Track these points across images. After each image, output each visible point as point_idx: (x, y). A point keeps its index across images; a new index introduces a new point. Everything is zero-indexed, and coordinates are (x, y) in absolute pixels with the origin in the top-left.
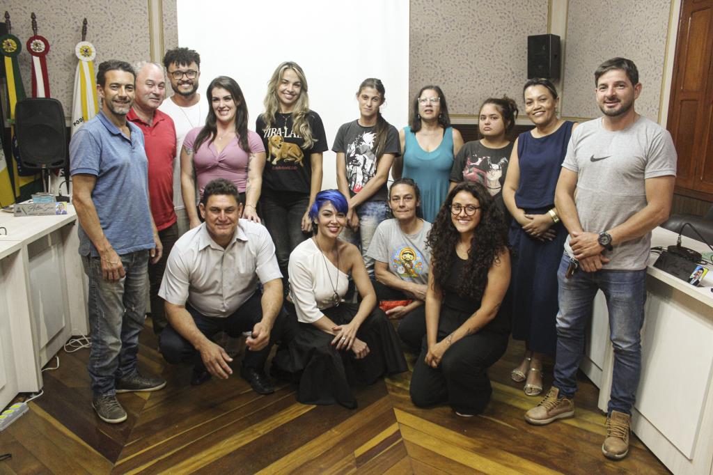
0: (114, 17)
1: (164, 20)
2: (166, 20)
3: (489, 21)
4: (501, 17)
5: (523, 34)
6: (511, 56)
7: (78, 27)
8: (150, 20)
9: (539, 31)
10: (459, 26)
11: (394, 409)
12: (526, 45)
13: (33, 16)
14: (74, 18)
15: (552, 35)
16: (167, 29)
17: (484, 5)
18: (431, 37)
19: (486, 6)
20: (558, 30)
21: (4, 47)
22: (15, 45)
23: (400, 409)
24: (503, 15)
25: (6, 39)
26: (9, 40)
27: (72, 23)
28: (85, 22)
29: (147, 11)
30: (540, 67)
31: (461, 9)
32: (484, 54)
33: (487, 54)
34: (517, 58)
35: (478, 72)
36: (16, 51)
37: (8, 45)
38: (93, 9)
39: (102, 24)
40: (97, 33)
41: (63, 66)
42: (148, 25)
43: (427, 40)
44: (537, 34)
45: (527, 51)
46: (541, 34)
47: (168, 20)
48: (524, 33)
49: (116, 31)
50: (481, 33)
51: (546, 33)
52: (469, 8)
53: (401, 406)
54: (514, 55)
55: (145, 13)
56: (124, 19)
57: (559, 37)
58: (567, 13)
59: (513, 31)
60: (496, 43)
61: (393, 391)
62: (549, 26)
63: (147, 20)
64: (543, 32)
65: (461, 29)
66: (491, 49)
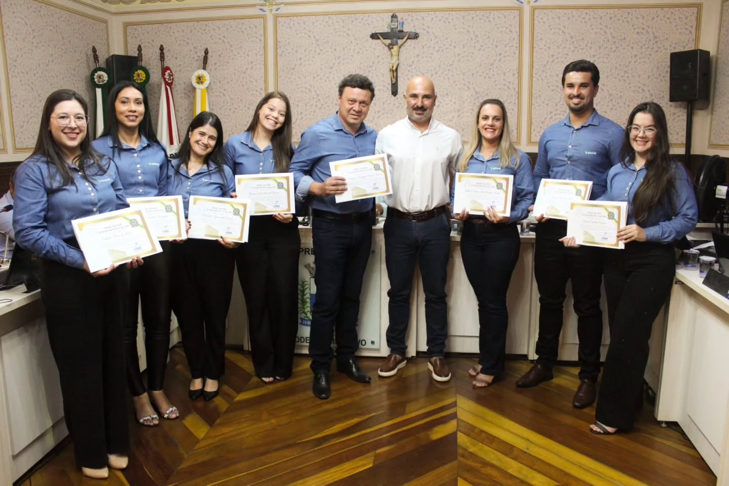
0: (231, 46)
1: (278, 47)
2: (280, 47)
3: (625, 39)
4: (638, 33)
5: (664, 51)
6: (649, 77)
7: (199, 57)
8: (265, 48)
9: (684, 47)
10: (589, 45)
11: (459, 478)
12: (669, 64)
13: (162, 49)
14: (195, 48)
15: (701, 51)
16: (281, 55)
17: (619, 20)
18: (558, 58)
19: (621, 21)
20: (708, 44)
21: (135, 78)
22: (144, 76)
23: (465, 479)
24: (640, 30)
25: (137, 71)
26: (140, 72)
27: (193, 52)
28: (206, 52)
29: (262, 39)
30: (685, 87)
31: (591, 26)
32: (618, 75)
33: (621, 75)
34: (657, 78)
35: (610, 95)
36: (145, 81)
37: (138, 75)
38: (212, 39)
39: (220, 53)
40: (216, 62)
41: (183, 95)
42: (263, 52)
43: (553, 61)
44: (682, 50)
45: (669, 70)
46: (686, 49)
47: (282, 47)
48: (666, 49)
49: (233, 59)
50: (614, 51)
51: (693, 49)
52: (601, 24)
53: (467, 475)
54: (653, 75)
55: (260, 40)
56: (241, 47)
57: (708, 53)
58: (721, 24)
59: (653, 48)
60: (632, 63)
61: (463, 456)
62: (697, 40)
63: (262, 48)
64: (690, 47)
65: (591, 48)
66: (625, 69)
